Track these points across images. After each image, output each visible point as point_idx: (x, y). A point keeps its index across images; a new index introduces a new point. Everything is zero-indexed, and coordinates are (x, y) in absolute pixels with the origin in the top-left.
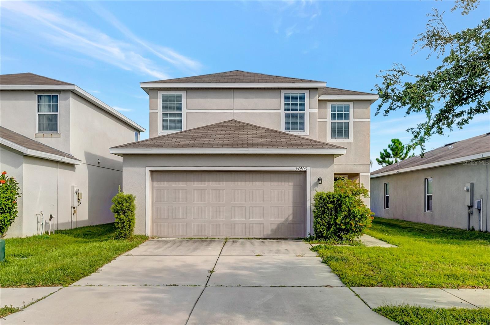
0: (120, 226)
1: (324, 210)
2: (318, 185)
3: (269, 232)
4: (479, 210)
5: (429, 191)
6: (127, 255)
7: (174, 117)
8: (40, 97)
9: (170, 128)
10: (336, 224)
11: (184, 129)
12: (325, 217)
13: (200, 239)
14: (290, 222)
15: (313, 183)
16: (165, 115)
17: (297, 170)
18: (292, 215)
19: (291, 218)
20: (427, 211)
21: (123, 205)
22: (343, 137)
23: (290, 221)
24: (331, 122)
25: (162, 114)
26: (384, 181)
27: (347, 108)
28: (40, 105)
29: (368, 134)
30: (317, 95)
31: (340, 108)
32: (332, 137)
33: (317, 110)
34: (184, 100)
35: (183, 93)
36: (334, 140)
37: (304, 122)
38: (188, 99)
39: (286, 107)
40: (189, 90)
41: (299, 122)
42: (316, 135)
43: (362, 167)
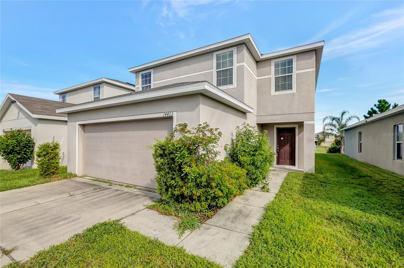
5: (400, 139)
8: (95, 88)
17: (164, 116)
20: (397, 160)
22: (286, 89)
24: (275, 77)
25: (141, 88)
26: (359, 130)
27: (291, 62)
28: (94, 93)
29: (313, 83)
30: (245, 49)
31: (284, 64)
32: (275, 91)
33: (244, 63)
34: (152, 75)
35: (152, 71)
36: (278, 93)
37: (232, 77)
38: (154, 74)
39: (218, 66)
40: (155, 68)
41: (228, 77)
42: (243, 87)
43: (306, 116)
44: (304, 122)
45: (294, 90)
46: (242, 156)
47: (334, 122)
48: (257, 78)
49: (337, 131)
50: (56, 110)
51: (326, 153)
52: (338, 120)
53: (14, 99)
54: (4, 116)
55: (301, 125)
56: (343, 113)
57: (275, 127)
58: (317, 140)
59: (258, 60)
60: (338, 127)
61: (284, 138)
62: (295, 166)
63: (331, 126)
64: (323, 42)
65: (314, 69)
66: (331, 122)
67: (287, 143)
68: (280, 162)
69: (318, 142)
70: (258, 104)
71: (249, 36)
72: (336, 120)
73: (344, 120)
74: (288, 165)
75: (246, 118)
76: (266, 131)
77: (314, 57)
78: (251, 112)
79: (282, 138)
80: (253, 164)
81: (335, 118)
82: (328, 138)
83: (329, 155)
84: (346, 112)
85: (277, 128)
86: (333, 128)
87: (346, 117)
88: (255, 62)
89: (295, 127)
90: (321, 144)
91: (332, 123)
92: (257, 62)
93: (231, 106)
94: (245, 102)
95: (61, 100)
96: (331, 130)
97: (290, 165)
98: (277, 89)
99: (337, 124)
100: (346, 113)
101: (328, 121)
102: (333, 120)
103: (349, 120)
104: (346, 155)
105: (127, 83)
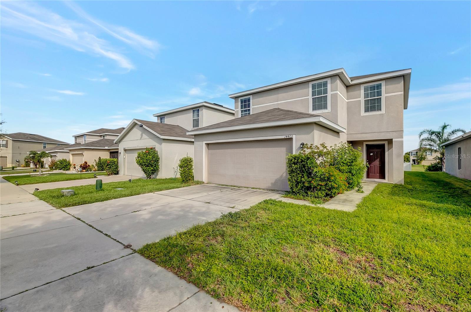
2: (300, 149)
8: (194, 111)
15: (297, 147)
16: (242, 111)
17: (286, 137)
22: (376, 110)
24: (365, 100)
25: (240, 111)
26: (458, 146)
27: (379, 87)
28: (194, 115)
29: (401, 105)
30: (338, 80)
31: (373, 88)
32: (365, 112)
33: (337, 92)
34: (251, 101)
35: (251, 97)
36: (367, 114)
37: (327, 103)
38: (253, 100)
39: (314, 94)
40: (254, 94)
41: (323, 103)
42: (337, 111)
43: (395, 134)
44: (393, 139)
45: (383, 111)
46: (342, 166)
47: (434, 137)
48: (347, 101)
49: (437, 147)
50: (187, 133)
51: (424, 171)
52: (439, 134)
53: (141, 124)
54: (125, 137)
55: (390, 141)
56: (444, 127)
57: (365, 144)
58: (415, 158)
59: (348, 85)
60: (438, 142)
61: (374, 154)
62: (385, 179)
63: (429, 141)
64: (410, 70)
65: (403, 93)
66: (430, 136)
67: (377, 159)
68: (370, 176)
69: (417, 160)
70: (349, 123)
71: (343, 71)
72: (436, 134)
73: (446, 134)
74: (378, 179)
75: (339, 137)
76: (360, 148)
77: (402, 82)
78: (344, 132)
79: (372, 154)
80: (350, 172)
81: (435, 132)
82: (431, 155)
83: (426, 173)
84: (448, 125)
85: (366, 145)
86: (432, 143)
87: (447, 131)
88: (346, 87)
89: (385, 144)
90: (421, 163)
91: (430, 138)
92: (348, 87)
93: (328, 128)
94: (339, 124)
95: (159, 121)
96: (430, 145)
97: (380, 178)
98: (367, 110)
99: (437, 139)
100: (448, 127)
101: (426, 136)
102: (432, 135)
103: (452, 134)
104: (446, 173)
105: (214, 104)
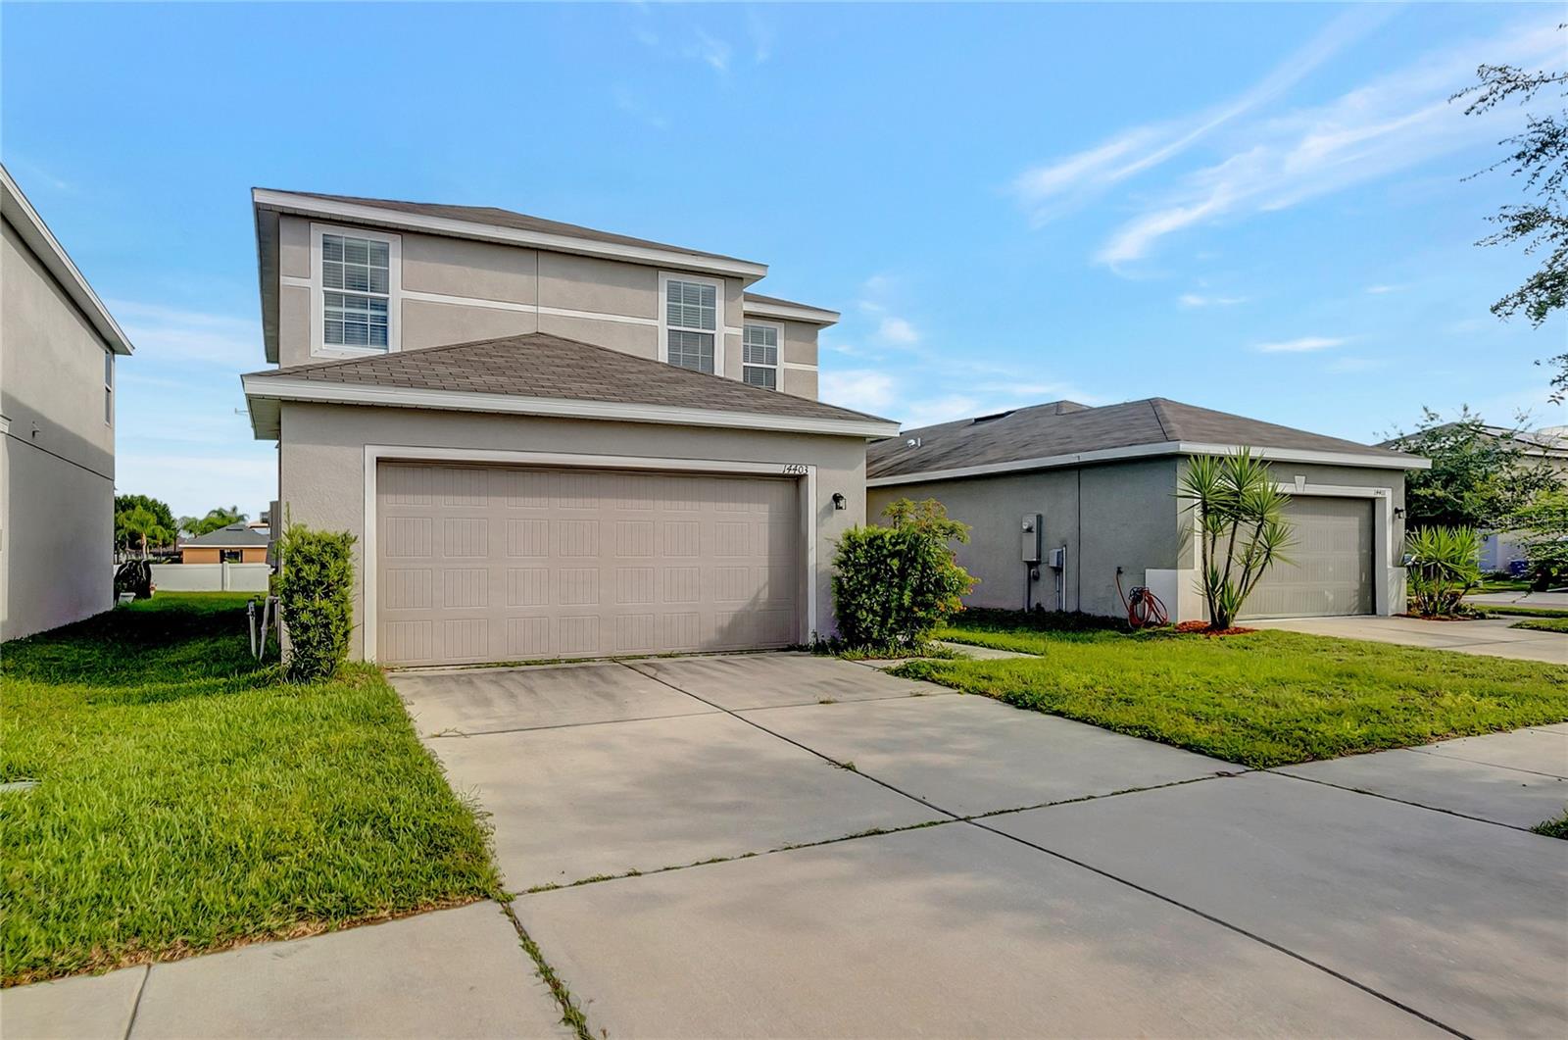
0: (314, 636)
1: (877, 574)
2: (832, 510)
3: (713, 636)
4: (1058, 570)
6: (439, 736)
7: (360, 308)
9: (350, 339)
10: (901, 607)
11: (395, 346)
12: (877, 591)
13: (536, 663)
14: (762, 608)
15: (821, 507)
16: (330, 299)
17: (786, 472)
18: (767, 589)
19: (765, 595)
21: (323, 566)
23: (764, 603)
25: (323, 294)
27: (771, 336)
31: (757, 335)
34: (395, 261)
37: (712, 358)
38: (406, 261)
39: (672, 315)
40: (411, 236)
41: (700, 355)
